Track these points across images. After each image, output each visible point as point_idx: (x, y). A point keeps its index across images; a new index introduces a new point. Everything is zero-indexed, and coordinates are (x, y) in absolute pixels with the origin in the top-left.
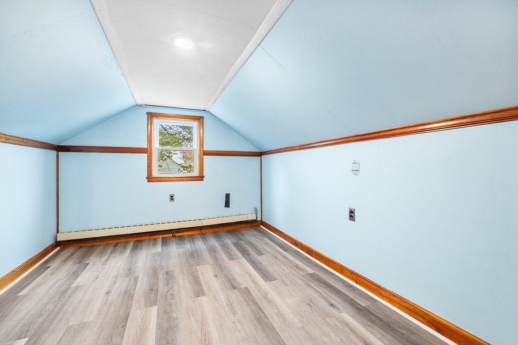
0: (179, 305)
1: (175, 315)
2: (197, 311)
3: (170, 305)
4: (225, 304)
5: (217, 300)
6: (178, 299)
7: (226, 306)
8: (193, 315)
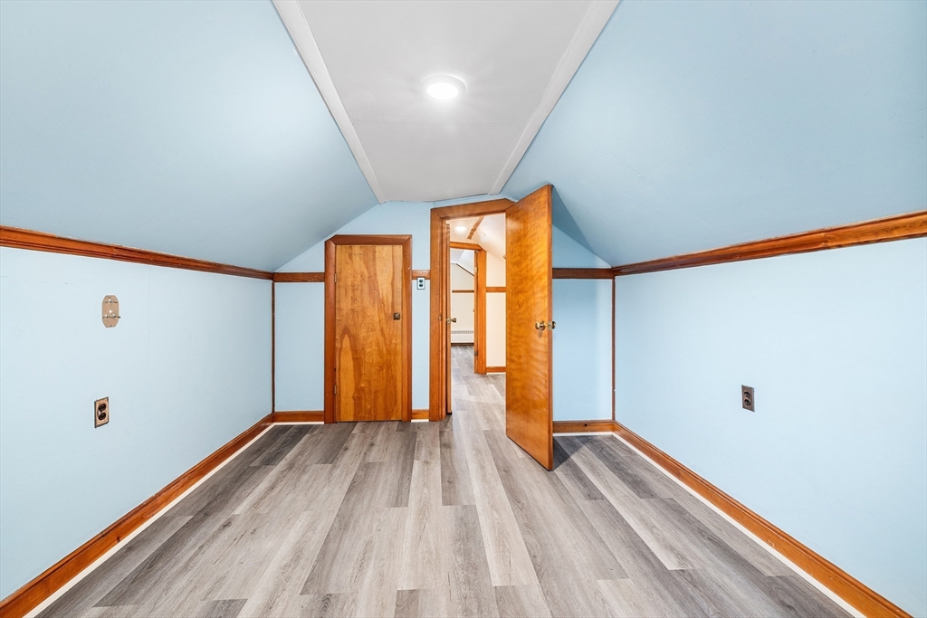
0: (452, 579)
1: (459, 559)
2: (423, 559)
3: (469, 583)
4: (373, 562)
5: (381, 575)
6: (454, 593)
7: (373, 557)
8: (431, 553)
